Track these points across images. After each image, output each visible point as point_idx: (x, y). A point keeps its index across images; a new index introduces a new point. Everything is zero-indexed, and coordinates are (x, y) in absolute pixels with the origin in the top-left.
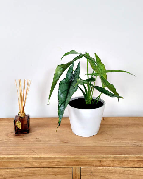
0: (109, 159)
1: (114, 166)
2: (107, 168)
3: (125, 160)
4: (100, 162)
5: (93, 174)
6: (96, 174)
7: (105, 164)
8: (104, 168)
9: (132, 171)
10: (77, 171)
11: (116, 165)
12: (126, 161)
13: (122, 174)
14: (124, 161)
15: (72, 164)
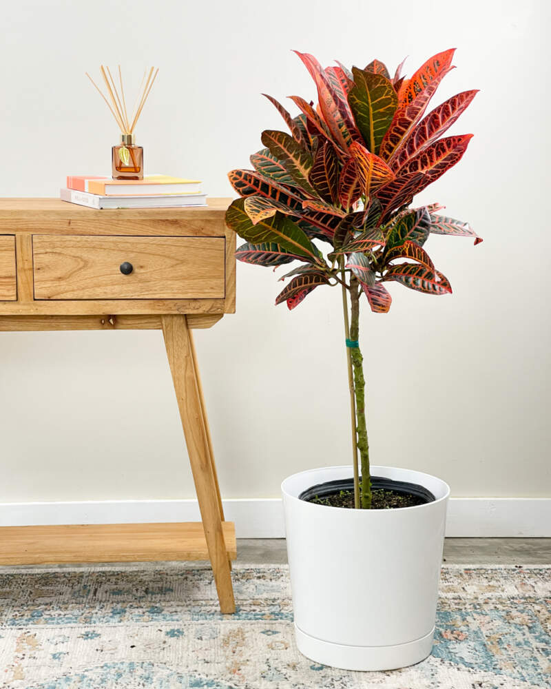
0: (85, 218)
1: (97, 233)
2: (85, 238)
3: (119, 220)
4: (70, 223)
5: (58, 250)
6: (65, 251)
7: (80, 227)
8: (79, 238)
9: (133, 243)
10: (24, 243)
11: (101, 230)
12: (121, 222)
13: (113, 250)
14: (116, 222)
15: (14, 227)
